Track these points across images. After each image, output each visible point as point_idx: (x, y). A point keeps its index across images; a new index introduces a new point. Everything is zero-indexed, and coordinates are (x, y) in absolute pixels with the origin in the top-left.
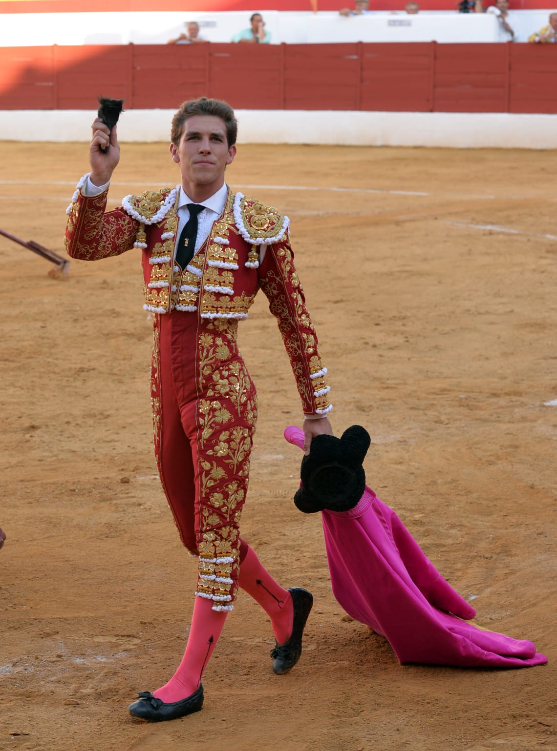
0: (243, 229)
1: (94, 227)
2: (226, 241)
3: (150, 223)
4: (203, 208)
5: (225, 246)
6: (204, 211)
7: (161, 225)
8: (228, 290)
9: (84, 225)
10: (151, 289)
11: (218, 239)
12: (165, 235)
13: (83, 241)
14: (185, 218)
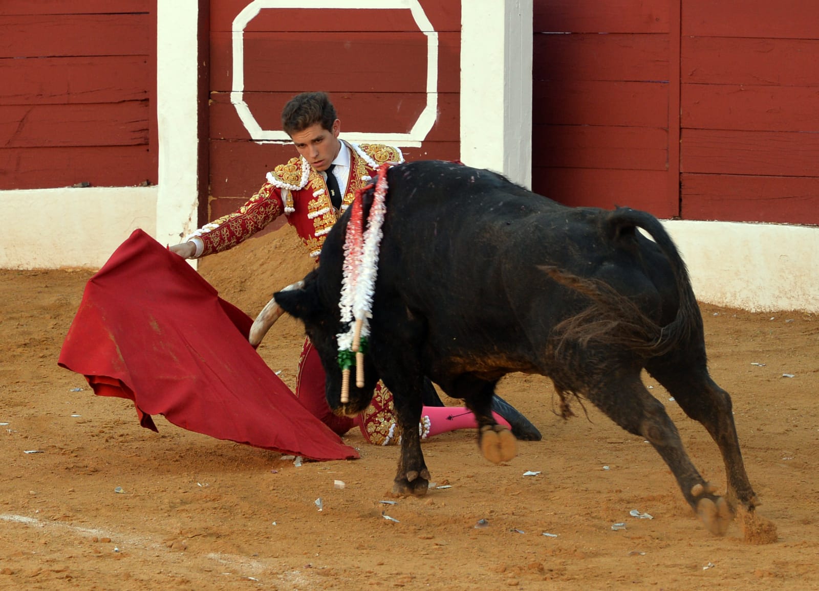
3: (298, 189)
4: (335, 166)
7: (308, 187)
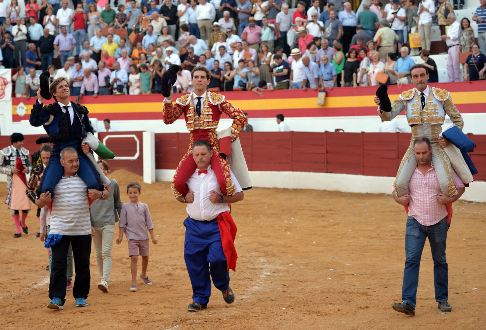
0: (212, 102)
1: (170, 113)
2: (208, 106)
3: (185, 105)
4: (201, 97)
5: (208, 108)
6: (202, 98)
7: (189, 105)
8: (211, 120)
9: (167, 113)
10: (188, 124)
11: (205, 106)
12: (190, 108)
13: (168, 118)
14: (196, 101)
